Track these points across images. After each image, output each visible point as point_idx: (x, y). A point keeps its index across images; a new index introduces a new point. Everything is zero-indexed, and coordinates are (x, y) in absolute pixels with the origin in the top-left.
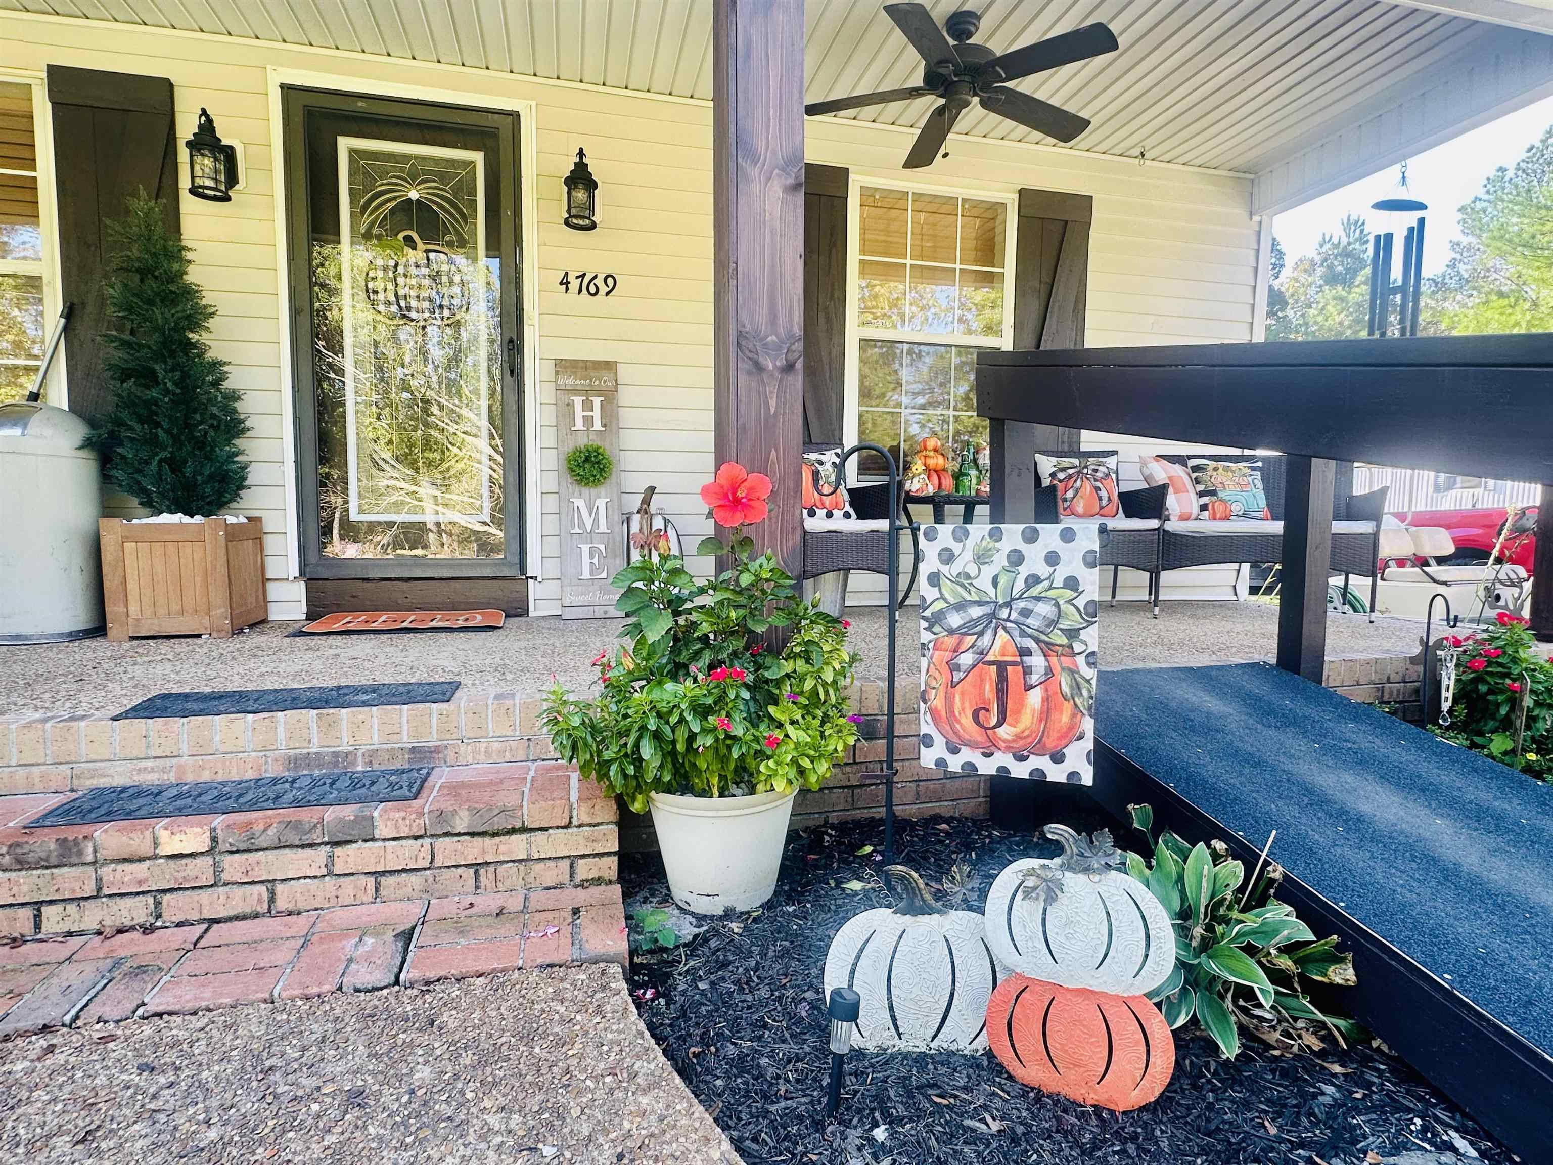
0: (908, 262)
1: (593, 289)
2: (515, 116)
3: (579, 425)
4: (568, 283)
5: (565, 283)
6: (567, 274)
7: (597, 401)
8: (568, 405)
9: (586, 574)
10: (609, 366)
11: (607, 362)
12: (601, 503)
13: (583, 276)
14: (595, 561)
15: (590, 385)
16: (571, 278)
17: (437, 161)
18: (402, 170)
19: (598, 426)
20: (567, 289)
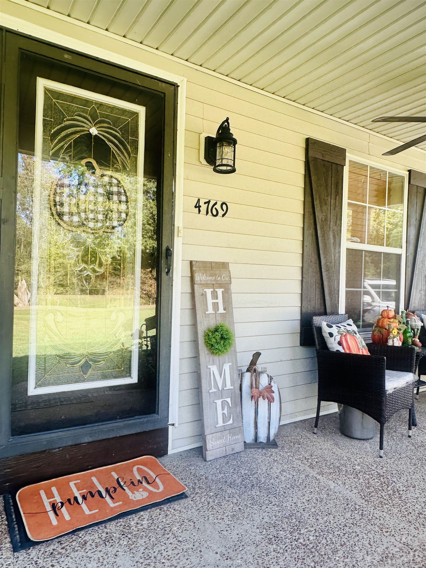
0: (367, 205)
1: (215, 212)
2: (175, 86)
3: (210, 310)
4: (199, 207)
5: (198, 206)
6: (199, 200)
7: (220, 291)
8: (202, 295)
9: (221, 423)
10: (224, 266)
11: (223, 263)
12: (227, 367)
13: (209, 202)
14: (225, 411)
15: (215, 280)
16: (202, 203)
17: (113, 108)
18: (84, 111)
19: (221, 310)
20: (199, 211)
